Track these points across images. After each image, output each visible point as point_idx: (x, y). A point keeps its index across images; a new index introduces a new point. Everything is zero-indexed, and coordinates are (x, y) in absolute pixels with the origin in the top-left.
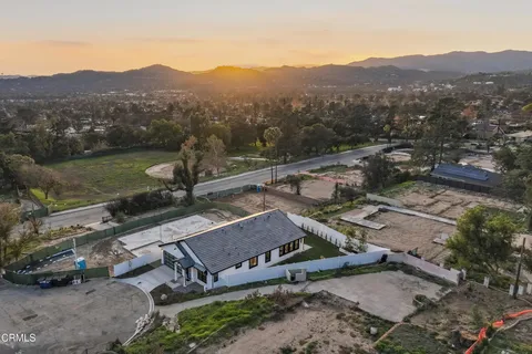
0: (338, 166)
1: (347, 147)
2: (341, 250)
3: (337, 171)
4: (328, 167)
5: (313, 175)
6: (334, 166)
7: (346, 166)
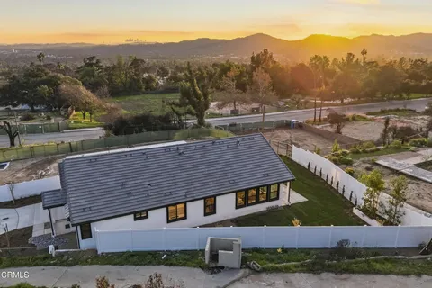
0: (403, 110)
1: (421, 95)
2: (355, 211)
3: (400, 116)
4: (391, 111)
5: (369, 117)
6: (398, 110)
7: (414, 111)
